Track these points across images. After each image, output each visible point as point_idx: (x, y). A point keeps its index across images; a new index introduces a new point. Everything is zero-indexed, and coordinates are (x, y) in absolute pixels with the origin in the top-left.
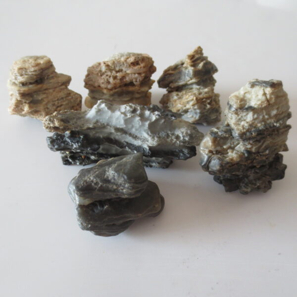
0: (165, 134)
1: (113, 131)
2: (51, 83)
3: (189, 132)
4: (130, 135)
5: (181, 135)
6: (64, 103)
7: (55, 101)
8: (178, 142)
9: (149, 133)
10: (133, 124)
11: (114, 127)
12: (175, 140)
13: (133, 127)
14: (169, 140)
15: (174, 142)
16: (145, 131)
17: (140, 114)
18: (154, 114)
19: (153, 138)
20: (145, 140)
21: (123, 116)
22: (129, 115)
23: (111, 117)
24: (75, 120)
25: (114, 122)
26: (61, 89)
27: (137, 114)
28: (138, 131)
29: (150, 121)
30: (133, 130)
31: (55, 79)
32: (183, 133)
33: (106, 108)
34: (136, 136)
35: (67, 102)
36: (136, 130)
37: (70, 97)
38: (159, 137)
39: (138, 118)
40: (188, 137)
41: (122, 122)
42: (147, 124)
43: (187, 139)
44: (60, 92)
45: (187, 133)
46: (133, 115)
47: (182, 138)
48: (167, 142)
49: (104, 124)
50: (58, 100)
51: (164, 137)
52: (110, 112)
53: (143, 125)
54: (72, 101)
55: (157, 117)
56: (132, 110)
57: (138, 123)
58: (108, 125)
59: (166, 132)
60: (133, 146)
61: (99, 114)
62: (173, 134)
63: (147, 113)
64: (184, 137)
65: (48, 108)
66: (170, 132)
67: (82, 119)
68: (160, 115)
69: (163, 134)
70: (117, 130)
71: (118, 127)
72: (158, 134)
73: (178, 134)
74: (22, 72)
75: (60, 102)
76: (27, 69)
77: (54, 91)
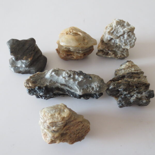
0: (86, 86)
1: (59, 85)
3: (99, 85)
4: (69, 87)
5: (94, 87)
8: (93, 92)
9: (78, 86)
10: (70, 82)
11: (60, 83)
12: (91, 90)
13: (69, 83)
14: (88, 90)
15: (91, 91)
16: (76, 85)
17: (73, 78)
18: (80, 77)
19: (80, 90)
20: (76, 90)
21: (64, 79)
22: (67, 79)
23: (58, 79)
24: (40, 80)
25: (60, 81)
27: (71, 78)
28: (72, 85)
29: (78, 81)
30: (70, 85)
31: (74, 121)
32: (95, 86)
33: (55, 75)
34: (72, 88)
35: (82, 130)
36: (71, 85)
38: (83, 89)
39: (72, 80)
40: (98, 88)
41: (64, 81)
42: (77, 82)
43: (98, 89)
44: (78, 126)
45: (98, 86)
46: (69, 78)
47: (95, 89)
48: (87, 91)
49: (54, 82)
51: (86, 89)
52: (57, 77)
53: (75, 83)
55: (82, 79)
56: (68, 76)
57: (72, 82)
58: (57, 82)
59: (87, 85)
60: (70, 92)
61: (52, 77)
62: (90, 87)
63: (77, 77)
64: (96, 88)
66: (89, 85)
67: (43, 79)
68: (83, 78)
69: (85, 87)
70: (62, 85)
71: (62, 83)
72: (83, 87)
73: (93, 86)
74: (53, 125)
75: (78, 132)
76: (56, 122)
77: (74, 127)
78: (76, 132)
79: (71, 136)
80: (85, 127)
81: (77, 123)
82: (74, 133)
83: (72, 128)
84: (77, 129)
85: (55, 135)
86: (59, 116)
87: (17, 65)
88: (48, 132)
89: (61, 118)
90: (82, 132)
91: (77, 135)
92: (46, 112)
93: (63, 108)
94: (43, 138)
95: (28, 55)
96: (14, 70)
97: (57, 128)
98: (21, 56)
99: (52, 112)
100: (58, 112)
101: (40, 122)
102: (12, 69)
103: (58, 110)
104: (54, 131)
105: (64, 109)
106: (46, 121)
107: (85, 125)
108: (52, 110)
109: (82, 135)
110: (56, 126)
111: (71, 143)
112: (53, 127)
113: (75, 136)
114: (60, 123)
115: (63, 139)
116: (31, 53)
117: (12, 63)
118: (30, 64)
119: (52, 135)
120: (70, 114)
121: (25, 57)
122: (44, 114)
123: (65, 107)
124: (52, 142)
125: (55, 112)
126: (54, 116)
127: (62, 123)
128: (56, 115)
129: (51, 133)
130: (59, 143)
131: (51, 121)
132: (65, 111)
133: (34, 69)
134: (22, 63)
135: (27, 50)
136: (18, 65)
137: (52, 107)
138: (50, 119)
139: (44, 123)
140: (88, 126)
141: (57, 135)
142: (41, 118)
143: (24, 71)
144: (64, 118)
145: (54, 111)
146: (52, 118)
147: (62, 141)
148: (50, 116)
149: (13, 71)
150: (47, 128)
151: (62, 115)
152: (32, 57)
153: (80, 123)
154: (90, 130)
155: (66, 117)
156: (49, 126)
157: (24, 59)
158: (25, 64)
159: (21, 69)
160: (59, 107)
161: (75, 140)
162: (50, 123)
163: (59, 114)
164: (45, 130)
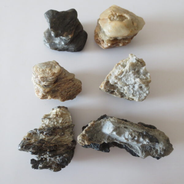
0: (149, 148)
2: (62, 81)
3: (164, 148)
4: (128, 145)
6: (72, 90)
7: (66, 89)
8: (157, 155)
11: (119, 141)
14: (151, 153)
15: (154, 154)
16: (138, 146)
17: (137, 140)
18: (145, 141)
19: (142, 152)
20: (137, 150)
21: (126, 141)
26: (70, 83)
31: (65, 79)
32: (160, 148)
34: (132, 146)
35: (73, 89)
37: (75, 86)
38: (145, 152)
40: (163, 152)
42: (140, 144)
44: (69, 84)
46: (132, 141)
50: (68, 89)
51: (149, 151)
52: (118, 136)
54: (76, 87)
56: (132, 138)
58: (115, 139)
62: (154, 148)
63: (141, 139)
64: (160, 151)
65: (62, 94)
66: (152, 146)
67: (100, 132)
68: (149, 142)
71: (122, 141)
72: (145, 148)
73: (158, 148)
74: (44, 79)
75: (69, 90)
76: (47, 78)
77: (65, 85)
78: (67, 90)
79: (62, 93)
80: (76, 86)
81: (68, 81)
82: (65, 91)
83: (63, 85)
84: (68, 87)
85: (46, 90)
86: (50, 72)
87: (54, 41)
88: (39, 87)
89: (52, 73)
90: (73, 90)
91: (69, 93)
92: (38, 67)
93: (54, 65)
94: (36, 94)
95: (69, 30)
96: (50, 46)
97: (48, 83)
98: (61, 32)
99: (44, 67)
100: (49, 67)
101: (32, 78)
102: (48, 45)
103: (49, 66)
104: (45, 86)
105: (56, 65)
106: (38, 76)
107: (76, 84)
108: (44, 66)
109: (73, 94)
110: (47, 81)
111: (62, 100)
112: (44, 81)
113: (66, 93)
114: (51, 78)
115: (54, 96)
116: (72, 28)
117: (48, 38)
118: (70, 41)
119: (43, 90)
120: (60, 71)
121: (65, 34)
122: (36, 69)
123: (56, 64)
124: (44, 97)
125: (47, 67)
126: (46, 72)
127: (53, 79)
128: (48, 70)
129: (42, 88)
130: (51, 99)
131: (42, 76)
132: (56, 67)
133: (74, 48)
134: (61, 39)
135: (68, 24)
136: (56, 42)
137: (44, 63)
138: (42, 74)
139: (36, 78)
140: (79, 85)
141: (47, 90)
142: (33, 73)
143: (61, 48)
144: (55, 73)
145: (45, 66)
146: (43, 73)
147: (53, 97)
148: (41, 71)
149: (48, 47)
150: (39, 83)
151: (52, 70)
152: (73, 33)
153: (71, 81)
154: (81, 89)
155: (57, 73)
156: (40, 80)
157: (64, 35)
158: (64, 40)
159: (58, 46)
160: (51, 63)
161: (67, 98)
162: (41, 78)
163: (50, 70)
164: (37, 86)
